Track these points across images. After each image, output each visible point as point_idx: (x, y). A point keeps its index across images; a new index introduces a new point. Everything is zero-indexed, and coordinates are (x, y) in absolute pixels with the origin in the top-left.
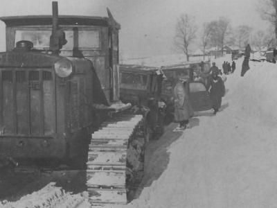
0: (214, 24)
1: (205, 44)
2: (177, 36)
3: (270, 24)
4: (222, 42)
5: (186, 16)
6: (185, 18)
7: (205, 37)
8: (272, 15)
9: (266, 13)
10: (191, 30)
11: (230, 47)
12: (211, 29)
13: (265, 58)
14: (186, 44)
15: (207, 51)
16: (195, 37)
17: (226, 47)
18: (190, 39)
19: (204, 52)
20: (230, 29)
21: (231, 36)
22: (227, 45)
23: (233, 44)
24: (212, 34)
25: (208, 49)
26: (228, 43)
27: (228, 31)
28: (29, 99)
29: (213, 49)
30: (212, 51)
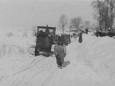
0: (75, 19)
1: (71, 27)
2: (60, 22)
3: (97, 21)
4: (78, 27)
5: (64, 15)
6: (63, 15)
7: (71, 24)
8: (99, 18)
9: (96, 16)
10: (65, 21)
11: (81, 29)
12: (74, 21)
13: (94, 34)
14: (63, 26)
15: (72, 30)
16: (67, 24)
17: (79, 29)
18: (65, 24)
19: (70, 30)
20: (82, 22)
21: (82, 24)
22: (80, 28)
23: (82, 28)
24: (74, 23)
25: (72, 29)
26: (80, 27)
27: (81, 22)
28: (44, 39)
29: (74, 29)
30: (74, 30)
